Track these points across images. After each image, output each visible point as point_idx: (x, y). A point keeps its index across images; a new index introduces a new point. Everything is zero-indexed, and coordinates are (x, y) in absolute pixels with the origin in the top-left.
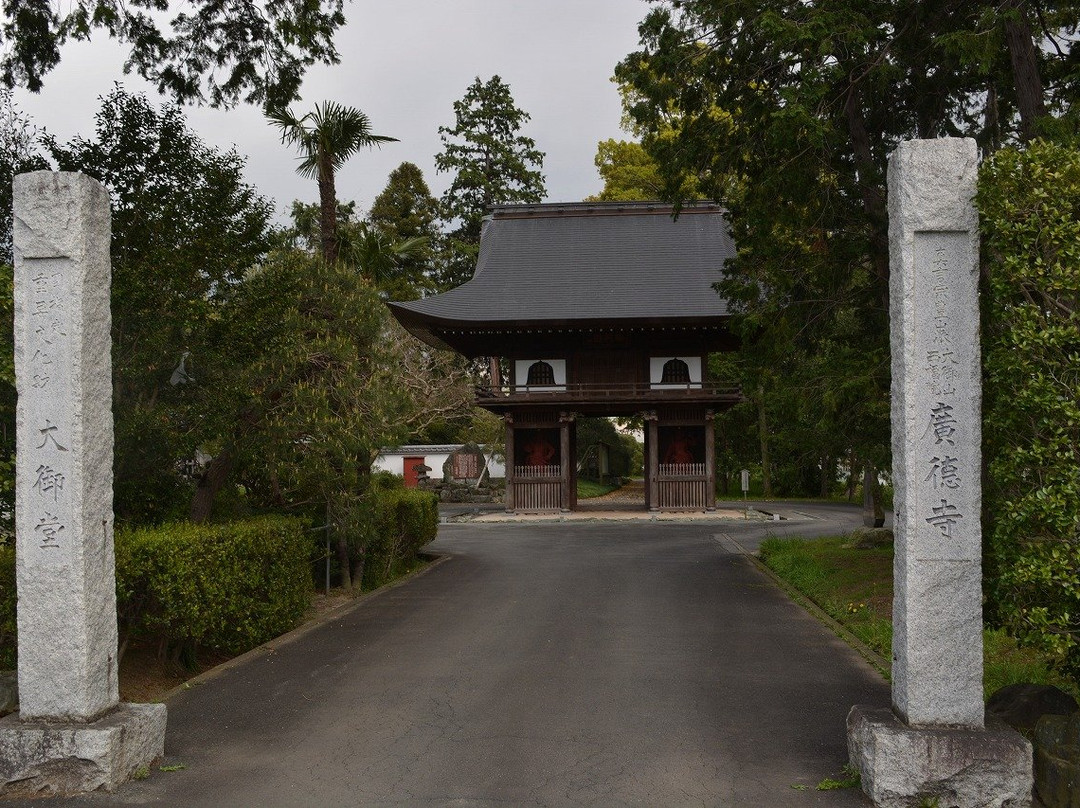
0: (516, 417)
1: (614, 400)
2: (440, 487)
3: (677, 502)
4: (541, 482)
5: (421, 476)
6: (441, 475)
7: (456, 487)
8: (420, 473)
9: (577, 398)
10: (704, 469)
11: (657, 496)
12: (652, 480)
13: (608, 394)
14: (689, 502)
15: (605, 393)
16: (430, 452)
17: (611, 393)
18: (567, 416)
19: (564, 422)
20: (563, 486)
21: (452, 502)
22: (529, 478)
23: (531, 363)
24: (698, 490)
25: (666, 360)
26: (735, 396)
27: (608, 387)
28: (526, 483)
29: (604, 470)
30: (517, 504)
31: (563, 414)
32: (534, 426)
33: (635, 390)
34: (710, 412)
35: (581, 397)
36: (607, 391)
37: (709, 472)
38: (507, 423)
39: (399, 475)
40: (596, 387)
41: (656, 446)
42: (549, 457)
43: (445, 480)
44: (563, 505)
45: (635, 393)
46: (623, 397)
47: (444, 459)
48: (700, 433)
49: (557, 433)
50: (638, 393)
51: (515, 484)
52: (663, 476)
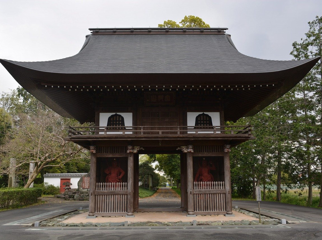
0: (98, 150)
1: (165, 138)
2: (75, 193)
3: (206, 208)
4: (114, 194)
5: (67, 187)
6: (77, 187)
7: (82, 193)
8: (66, 186)
9: (139, 136)
10: (224, 185)
11: (193, 204)
12: (189, 193)
13: (160, 133)
14: (214, 208)
15: (158, 133)
16: (74, 177)
17: (163, 133)
18: (133, 149)
19: (130, 153)
20: (129, 197)
21: (80, 200)
22: (106, 191)
23: (110, 114)
24: (220, 200)
25: (198, 114)
26: (246, 135)
27: (160, 129)
28: (103, 194)
29: (151, 185)
30: (96, 210)
31: (130, 147)
32: (110, 156)
33: (178, 131)
34: (228, 146)
35: (142, 135)
36: (160, 131)
37: (228, 187)
38: (92, 153)
39: (58, 187)
40: (152, 129)
41: (192, 170)
42: (121, 177)
43: (78, 190)
44: (129, 210)
45: (179, 133)
46: (170, 135)
47: (78, 179)
48: (220, 162)
49: (126, 160)
50: (181, 133)
51: (96, 195)
52: (197, 190)
